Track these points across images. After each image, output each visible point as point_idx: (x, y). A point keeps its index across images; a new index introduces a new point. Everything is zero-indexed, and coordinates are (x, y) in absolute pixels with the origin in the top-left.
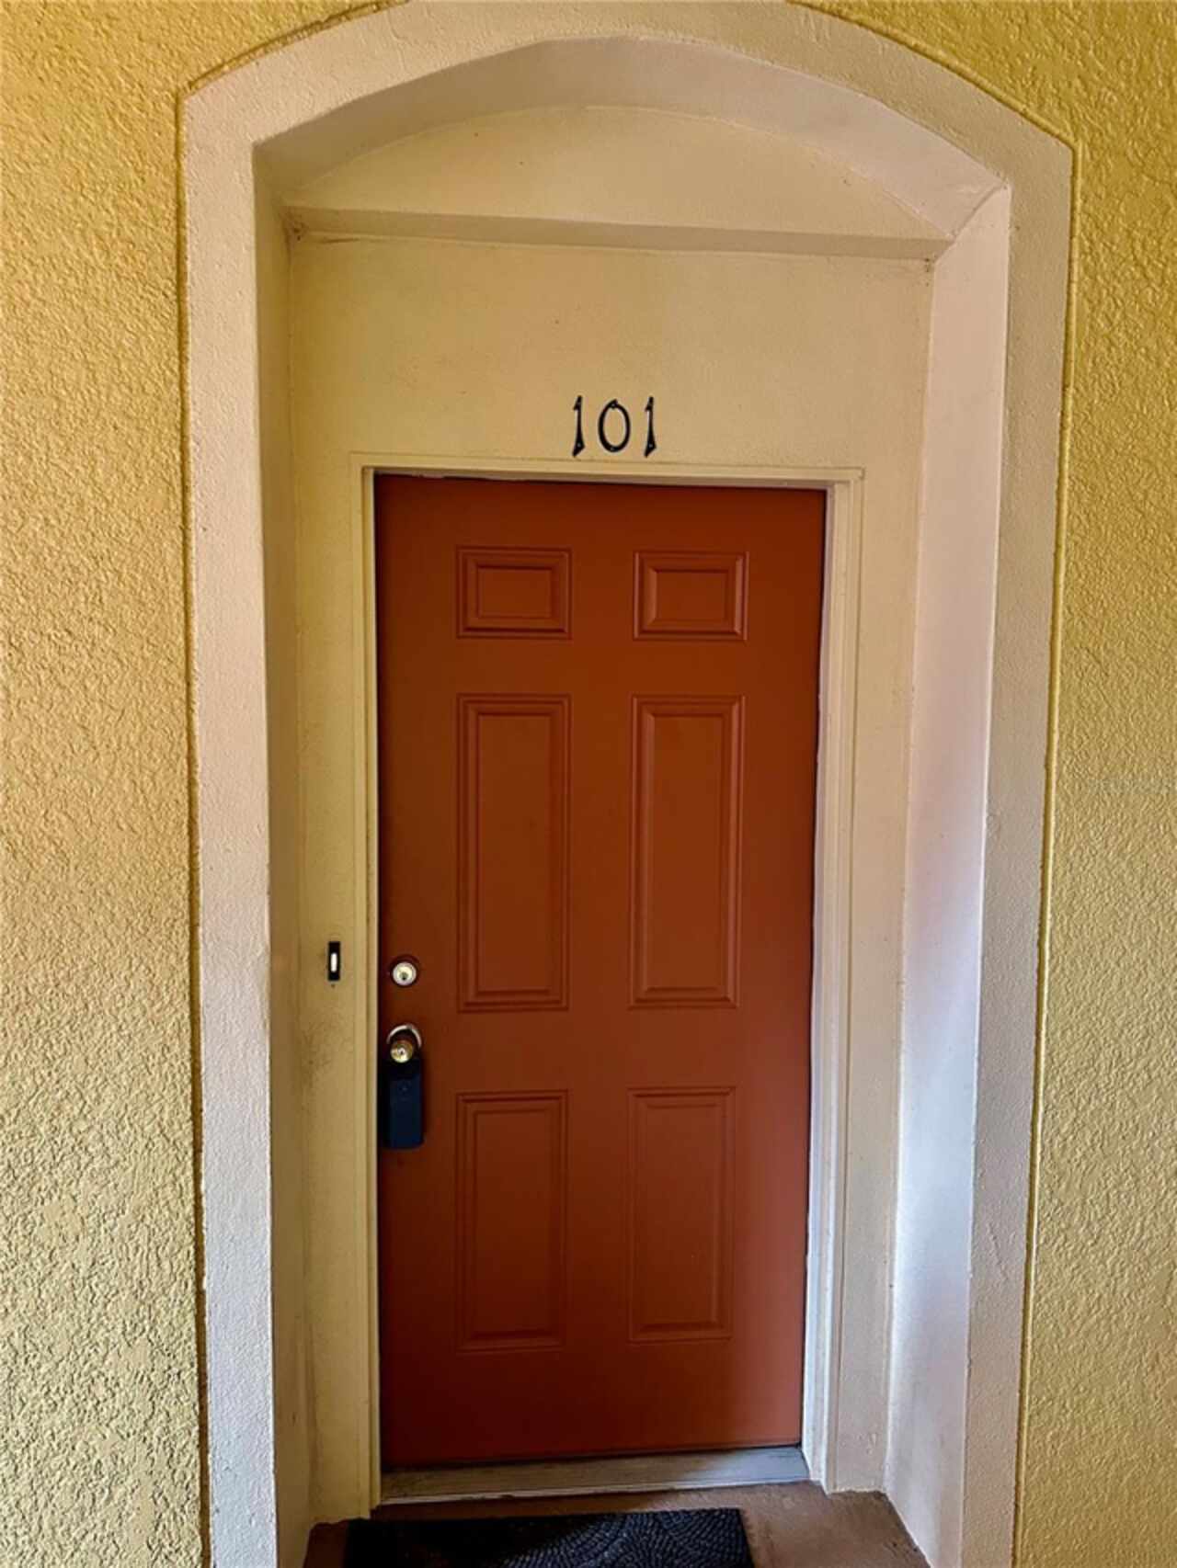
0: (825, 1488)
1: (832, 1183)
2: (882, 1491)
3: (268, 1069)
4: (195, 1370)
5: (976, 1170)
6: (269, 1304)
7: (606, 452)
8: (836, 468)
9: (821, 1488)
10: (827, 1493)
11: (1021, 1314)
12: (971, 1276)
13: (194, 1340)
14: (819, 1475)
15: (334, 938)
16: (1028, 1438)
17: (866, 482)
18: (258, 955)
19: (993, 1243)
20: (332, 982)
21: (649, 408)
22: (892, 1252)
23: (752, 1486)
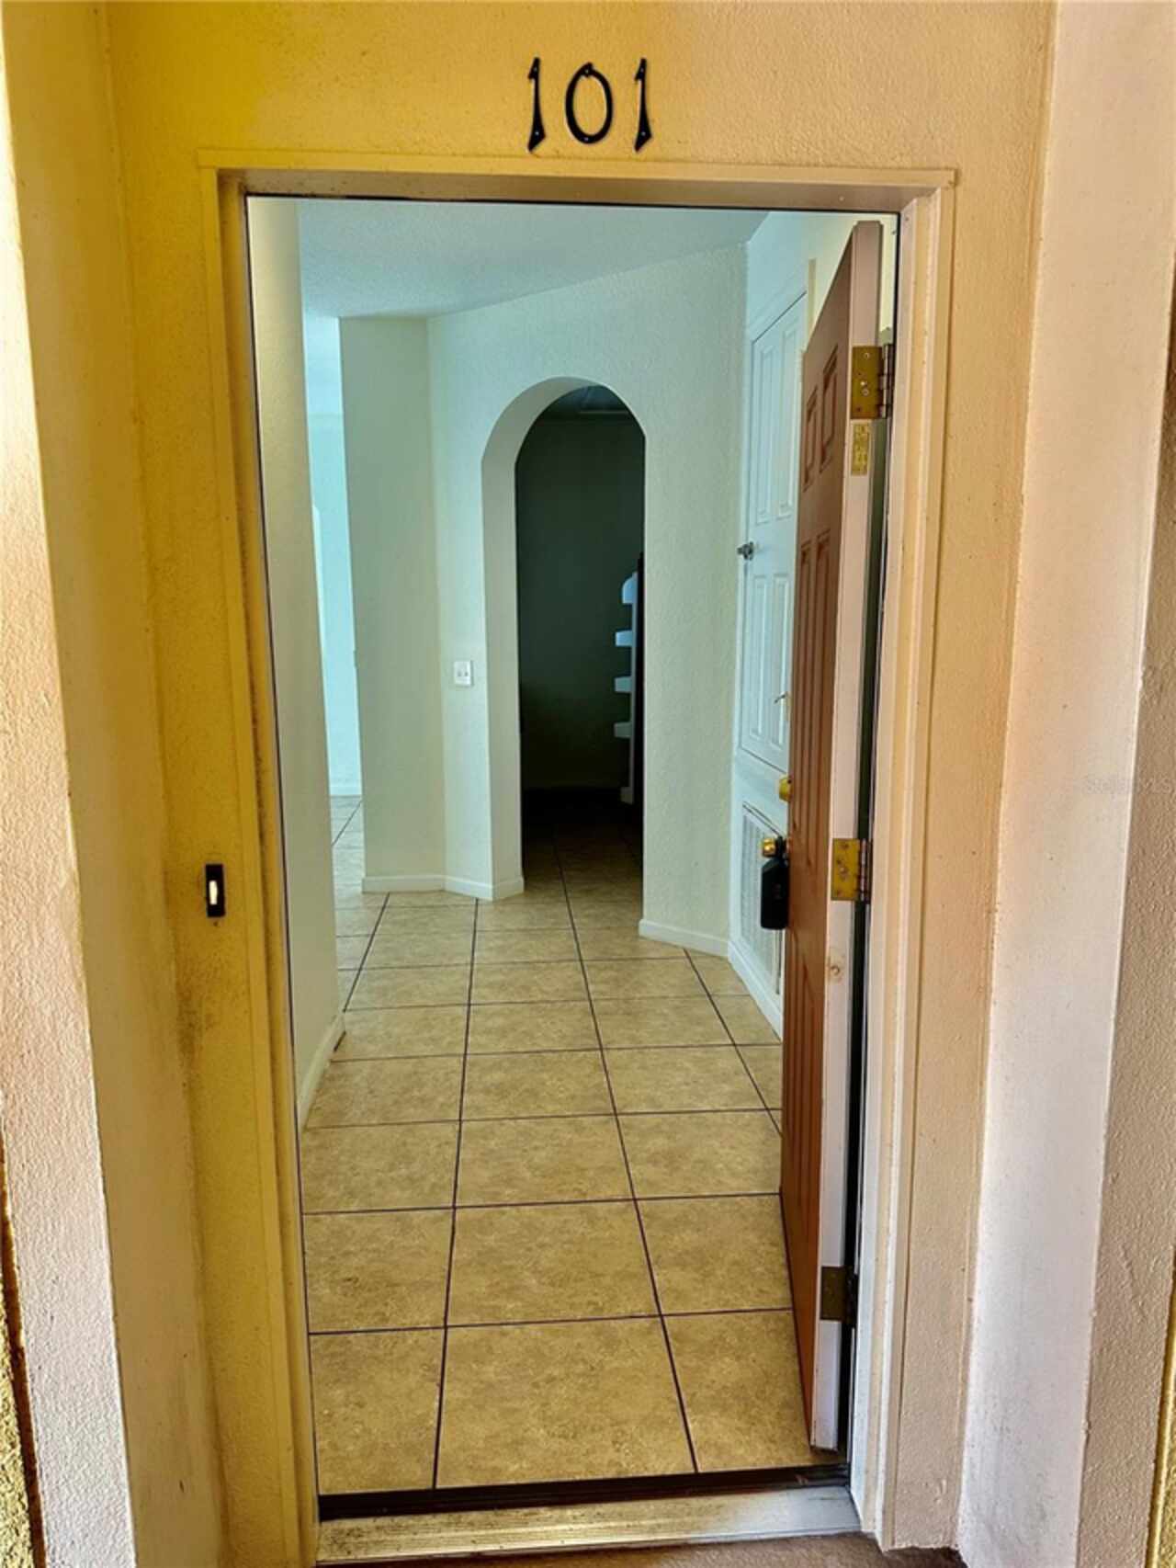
0: (880, 1544)
1: (895, 1171)
2: (953, 1547)
3: (89, 1048)
4: (17, 1451)
5: (1106, 1173)
6: (115, 1366)
7: (577, 142)
8: (914, 169)
9: (873, 1542)
10: (883, 1550)
11: (1162, 1364)
12: (1095, 1314)
13: (13, 1412)
14: (874, 1525)
15: (214, 860)
16: (1163, 1520)
17: (960, 189)
18: (62, 885)
19: (1127, 1271)
20: (213, 920)
21: (641, 75)
22: (972, 1258)
23: (786, 1540)
